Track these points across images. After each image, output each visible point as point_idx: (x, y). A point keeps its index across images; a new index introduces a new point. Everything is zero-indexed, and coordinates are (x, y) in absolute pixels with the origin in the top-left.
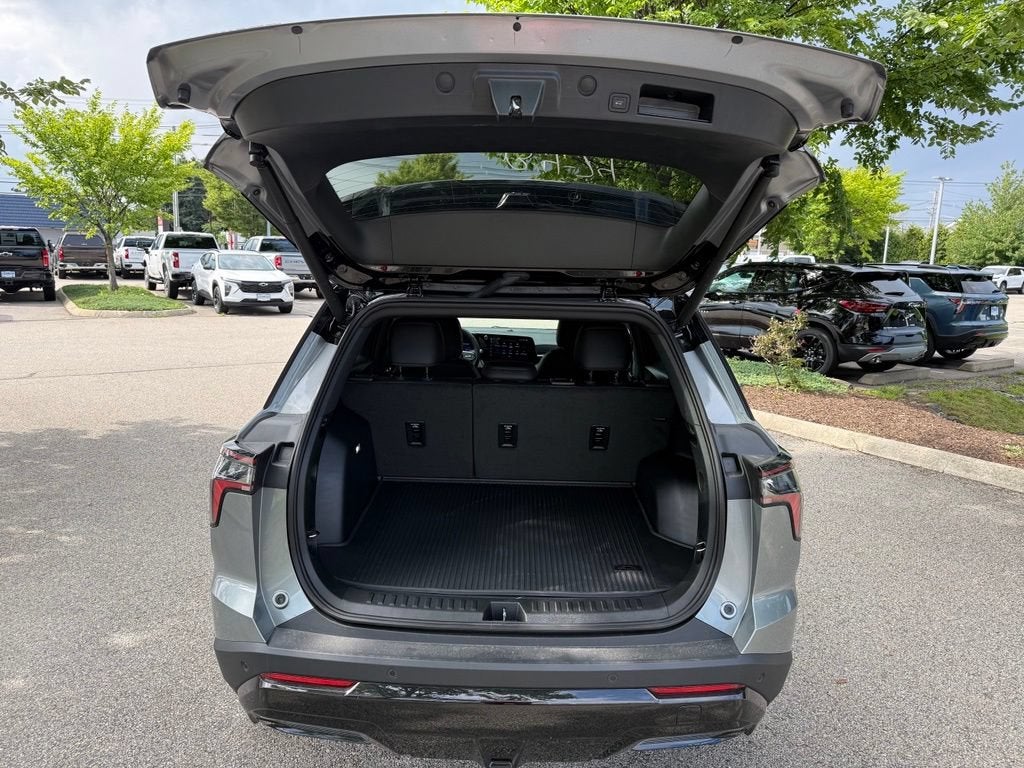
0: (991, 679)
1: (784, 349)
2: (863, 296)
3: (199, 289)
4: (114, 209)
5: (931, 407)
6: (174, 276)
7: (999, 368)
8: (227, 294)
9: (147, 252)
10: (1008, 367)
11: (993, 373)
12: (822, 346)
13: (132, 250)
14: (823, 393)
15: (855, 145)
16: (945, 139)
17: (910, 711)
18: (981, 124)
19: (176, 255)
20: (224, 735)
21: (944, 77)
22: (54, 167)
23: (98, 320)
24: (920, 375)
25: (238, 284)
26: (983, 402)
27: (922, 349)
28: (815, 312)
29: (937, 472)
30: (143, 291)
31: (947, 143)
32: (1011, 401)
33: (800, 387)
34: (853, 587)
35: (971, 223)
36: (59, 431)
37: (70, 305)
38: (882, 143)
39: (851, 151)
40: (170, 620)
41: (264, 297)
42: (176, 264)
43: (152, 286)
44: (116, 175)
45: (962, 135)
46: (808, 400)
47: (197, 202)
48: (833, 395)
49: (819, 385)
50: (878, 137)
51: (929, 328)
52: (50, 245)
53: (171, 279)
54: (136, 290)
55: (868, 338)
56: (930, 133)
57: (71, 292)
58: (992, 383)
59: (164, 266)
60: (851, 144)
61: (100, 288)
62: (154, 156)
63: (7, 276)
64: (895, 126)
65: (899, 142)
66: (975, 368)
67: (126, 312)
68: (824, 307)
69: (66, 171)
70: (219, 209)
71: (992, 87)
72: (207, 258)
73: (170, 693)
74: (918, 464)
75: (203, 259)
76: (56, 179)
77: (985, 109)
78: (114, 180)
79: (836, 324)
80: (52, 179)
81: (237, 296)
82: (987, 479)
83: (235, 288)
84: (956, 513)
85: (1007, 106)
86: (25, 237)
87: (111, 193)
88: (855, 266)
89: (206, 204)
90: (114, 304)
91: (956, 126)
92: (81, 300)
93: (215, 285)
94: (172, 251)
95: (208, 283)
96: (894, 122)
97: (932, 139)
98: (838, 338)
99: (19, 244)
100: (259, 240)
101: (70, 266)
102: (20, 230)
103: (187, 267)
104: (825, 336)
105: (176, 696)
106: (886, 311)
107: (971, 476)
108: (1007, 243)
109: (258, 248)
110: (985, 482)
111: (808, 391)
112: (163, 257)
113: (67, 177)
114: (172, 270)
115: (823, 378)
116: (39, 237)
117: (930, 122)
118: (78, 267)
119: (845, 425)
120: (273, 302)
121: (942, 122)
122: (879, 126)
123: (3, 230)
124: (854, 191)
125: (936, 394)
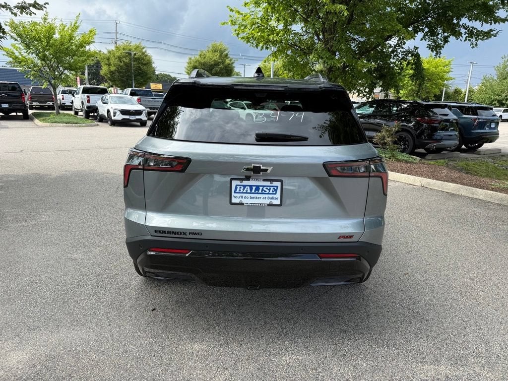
0: (474, 274)
1: (388, 140)
2: (429, 116)
3: (100, 114)
4: (57, 73)
5: (459, 169)
6: (87, 107)
7: (494, 153)
8: (114, 116)
9: (74, 96)
10: (498, 153)
11: (491, 155)
12: (408, 141)
13: (65, 95)
14: (406, 162)
15: (427, 40)
16: (472, 38)
17: (436, 285)
18: (491, 30)
19: (88, 97)
20: (128, 290)
21: (472, 5)
22: (26, 51)
23: (51, 128)
24: (455, 155)
25: (120, 111)
26: (484, 168)
27: (456, 142)
28: (405, 124)
29: (458, 195)
30: (72, 115)
31: (473, 40)
32: (498, 168)
33: (396, 159)
34: (414, 239)
35: (486, 86)
36: (38, 174)
37: (36, 121)
38: (441, 39)
39: (426, 43)
40: (99, 248)
41: (133, 118)
42: (89, 101)
43: (76, 113)
44: (57, 55)
45: (481, 36)
46: (399, 164)
47: (97, 73)
48: (411, 162)
49: (405, 158)
50: (439, 36)
51: (460, 133)
52: (25, 92)
53: (86, 109)
54: (69, 115)
55: (430, 137)
56: (465, 34)
57: (36, 116)
58: (490, 160)
59: (82, 102)
60: (425, 40)
61: (50, 113)
62: (76, 46)
63: (4, 106)
64: (448, 31)
65: (449, 39)
66: (482, 153)
67: (65, 124)
68: (409, 122)
69: (32, 53)
70: (109, 76)
71: (497, 11)
72: (104, 98)
73: (102, 275)
74: (450, 191)
75: (102, 99)
76: (27, 57)
77: (493, 22)
78: (57, 58)
79: (415, 130)
80: (25, 57)
81: (119, 117)
82: (481, 197)
83: (118, 113)
84: (466, 211)
85: (504, 21)
86: (12, 87)
87: (55, 65)
88: (425, 101)
89: (102, 73)
90: (58, 120)
91: (479, 31)
92: (41, 119)
93: (108, 111)
94: (86, 95)
95: (104, 111)
96: (447, 28)
97: (466, 38)
98: (416, 137)
99: (9, 90)
100: (129, 90)
101: (34, 103)
102: (10, 83)
103: (94, 103)
104: (409, 136)
105: (105, 276)
106: (439, 123)
107: (474, 196)
108: (503, 97)
109: (129, 94)
110: (481, 199)
111: (399, 161)
112: (81, 98)
113: (33, 57)
114: (86, 104)
115: (407, 155)
116: (19, 87)
117: (465, 29)
118: (38, 104)
119: (416, 175)
120: (137, 120)
121: (471, 29)
122: (440, 30)
123: (2, 83)
124: (428, 69)
125: (462, 164)
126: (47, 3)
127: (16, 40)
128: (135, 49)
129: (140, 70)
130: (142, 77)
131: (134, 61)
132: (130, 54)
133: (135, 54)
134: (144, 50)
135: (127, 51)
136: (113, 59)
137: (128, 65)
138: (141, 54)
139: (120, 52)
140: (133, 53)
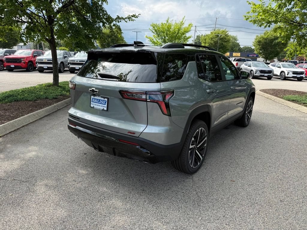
126: (140, 14)
127: (154, 33)
128: (222, 33)
129: (223, 45)
130: (223, 49)
131: (220, 40)
132: (218, 36)
133: (221, 36)
134: (227, 33)
135: (217, 34)
136: (208, 39)
137: (216, 43)
138: (224, 35)
139: (212, 35)
140: (220, 35)
